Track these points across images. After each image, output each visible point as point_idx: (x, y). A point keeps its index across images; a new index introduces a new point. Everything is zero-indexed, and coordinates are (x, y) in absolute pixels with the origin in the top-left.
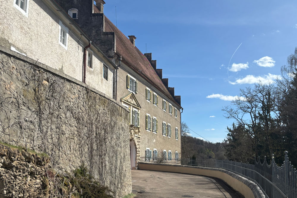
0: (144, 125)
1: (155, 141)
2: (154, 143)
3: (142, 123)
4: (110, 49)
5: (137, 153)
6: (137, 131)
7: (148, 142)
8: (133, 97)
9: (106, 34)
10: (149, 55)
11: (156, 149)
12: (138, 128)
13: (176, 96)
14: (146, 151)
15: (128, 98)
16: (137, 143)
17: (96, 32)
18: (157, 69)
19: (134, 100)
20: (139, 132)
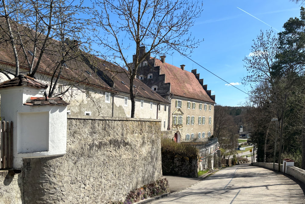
0: (186, 122)
1: (192, 129)
2: (192, 130)
3: (184, 121)
4: (168, 91)
5: (180, 138)
6: (181, 126)
7: (188, 131)
8: (179, 110)
9: (166, 84)
10: (195, 71)
11: (193, 133)
12: (182, 125)
13: (212, 96)
14: (186, 136)
15: (177, 112)
16: (181, 133)
17: (161, 84)
18: (200, 79)
19: (179, 111)
20: (182, 127)
